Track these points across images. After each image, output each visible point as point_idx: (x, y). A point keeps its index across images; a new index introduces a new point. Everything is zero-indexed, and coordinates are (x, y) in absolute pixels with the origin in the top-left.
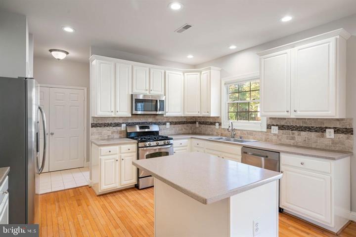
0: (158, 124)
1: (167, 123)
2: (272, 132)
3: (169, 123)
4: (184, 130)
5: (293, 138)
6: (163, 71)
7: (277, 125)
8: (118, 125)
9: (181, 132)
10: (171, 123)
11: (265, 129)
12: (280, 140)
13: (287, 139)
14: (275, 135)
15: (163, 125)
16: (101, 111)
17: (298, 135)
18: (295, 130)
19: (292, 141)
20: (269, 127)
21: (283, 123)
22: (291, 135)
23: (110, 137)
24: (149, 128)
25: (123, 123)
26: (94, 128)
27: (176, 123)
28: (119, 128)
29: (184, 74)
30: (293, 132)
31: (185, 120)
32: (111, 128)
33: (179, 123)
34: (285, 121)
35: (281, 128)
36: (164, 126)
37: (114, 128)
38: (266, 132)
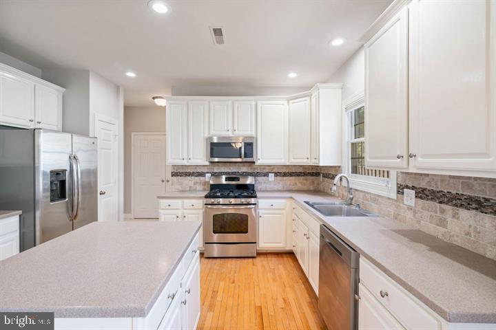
0: (255, 175)
1: (270, 174)
2: (405, 202)
3: (273, 174)
4: (299, 185)
5: (442, 223)
6: (254, 103)
7: (413, 188)
8: (202, 174)
9: (293, 187)
10: (276, 174)
11: (394, 195)
12: (419, 222)
13: (430, 222)
14: (410, 208)
15: (264, 176)
16: (171, 158)
17: (454, 216)
18: (446, 203)
19: (441, 229)
20: (400, 189)
21: (423, 184)
22: (439, 214)
23: (192, 189)
24: (239, 180)
25: (208, 173)
26: (174, 177)
27: (285, 175)
28: (202, 178)
29: (288, 103)
30: (443, 206)
31: (301, 170)
32: (193, 177)
33: (291, 174)
34: (427, 179)
35: (421, 194)
36: (266, 177)
37: (197, 178)
38: (396, 201)
